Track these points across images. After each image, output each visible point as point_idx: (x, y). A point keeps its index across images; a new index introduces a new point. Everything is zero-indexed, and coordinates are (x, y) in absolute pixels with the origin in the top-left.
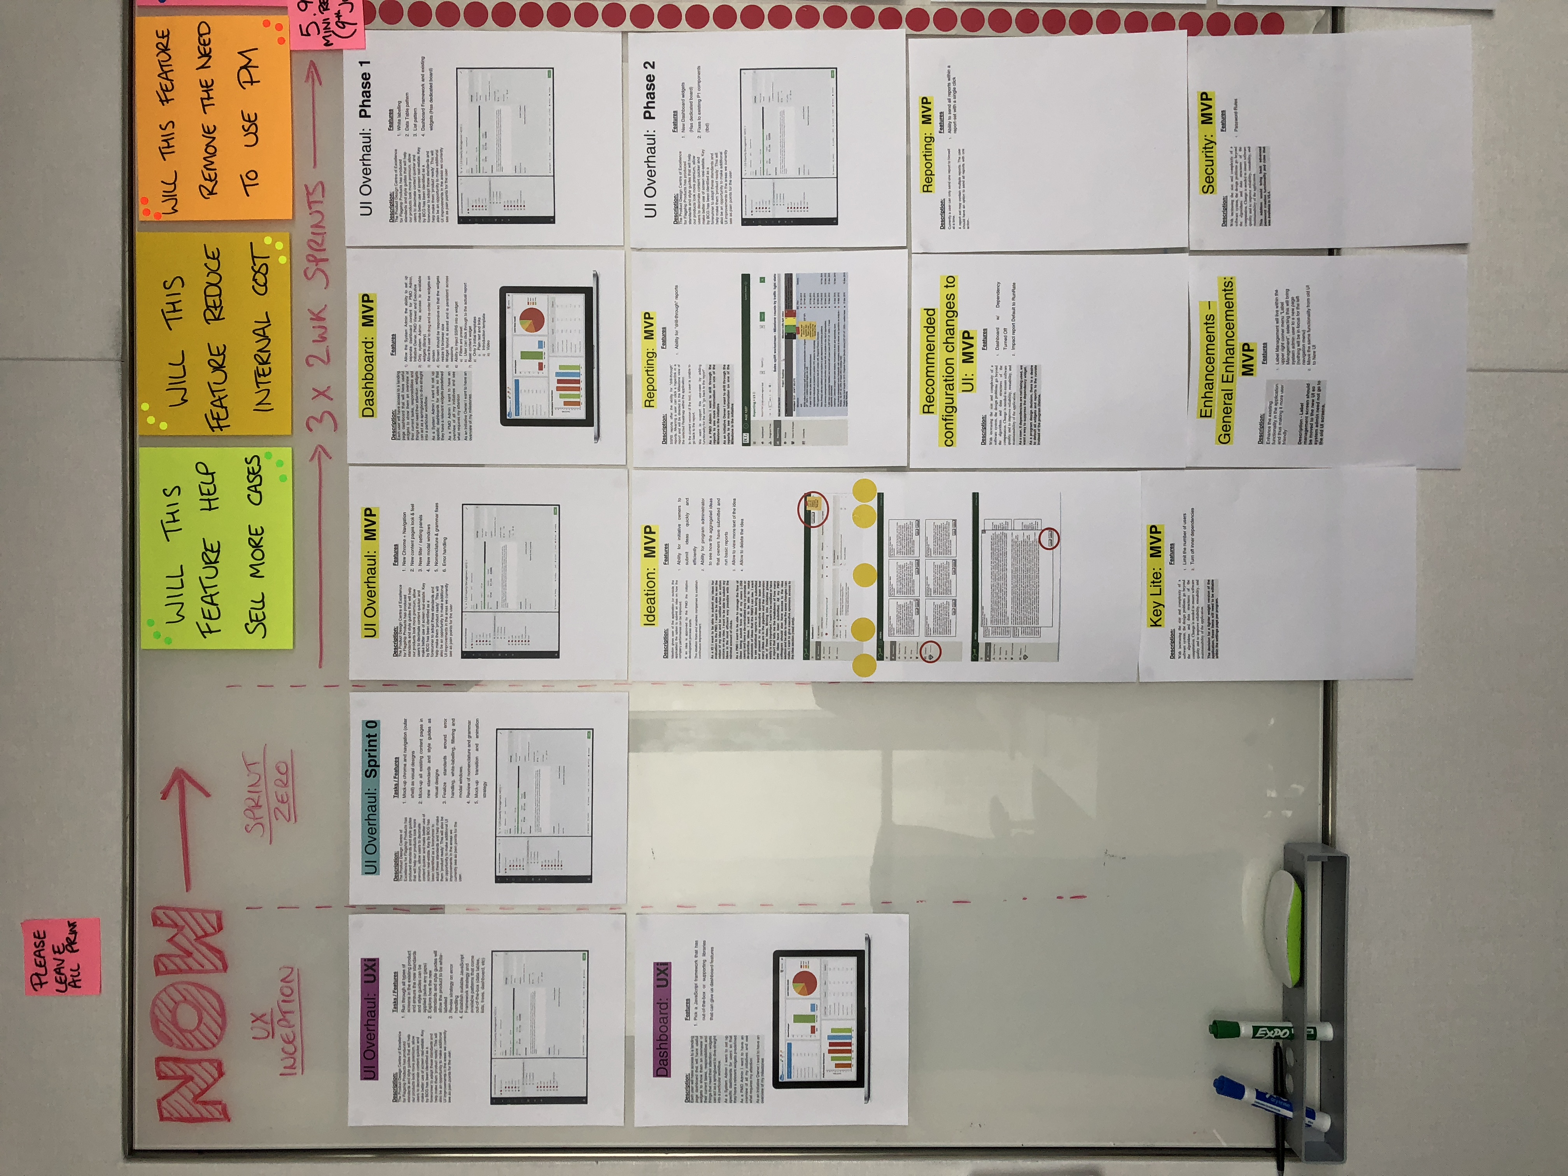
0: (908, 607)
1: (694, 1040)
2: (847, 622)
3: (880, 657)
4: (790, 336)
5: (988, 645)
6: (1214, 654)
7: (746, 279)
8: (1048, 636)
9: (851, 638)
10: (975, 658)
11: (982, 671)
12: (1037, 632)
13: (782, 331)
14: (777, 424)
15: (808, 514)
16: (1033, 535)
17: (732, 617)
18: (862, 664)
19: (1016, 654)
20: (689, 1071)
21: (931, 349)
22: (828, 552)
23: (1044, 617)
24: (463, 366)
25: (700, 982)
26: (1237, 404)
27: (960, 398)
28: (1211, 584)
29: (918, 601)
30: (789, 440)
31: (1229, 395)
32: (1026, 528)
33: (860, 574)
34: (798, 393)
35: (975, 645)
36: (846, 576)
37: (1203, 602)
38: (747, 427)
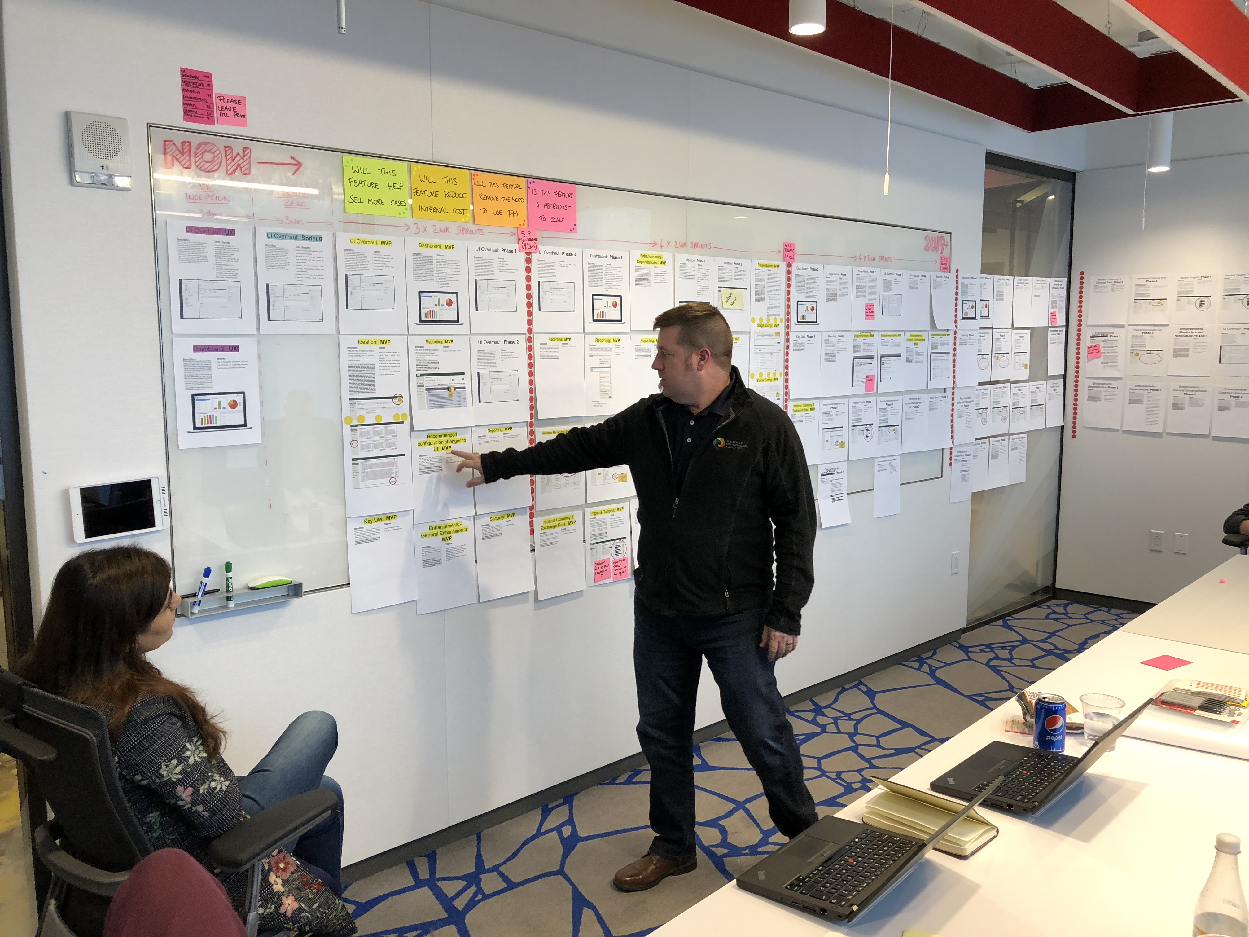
0: (369, 434)
1: (209, 361)
2: (363, 413)
3: (352, 426)
4: (448, 389)
5: (358, 464)
6: (356, 543)
7: (463, 374)
8: (362, 484)
9: (358, 415)
10: (353, 460)
11: (348, 462)
12: (363, 480)
13: (450, 387)
14: (423, 386)
15: (396, 397)
16: (394, 476)
17: (363, 372)
18: (348, 419)
19: (354, 474)
20: (196, 360)
21: (446, 436)
22: (385, 405)
23: (368, 482)
24: (435, 278)
25: (232, 363)
26: (434, 537)
27: (432, 447)
28: (379, 539)
29: (371, 438)
30: (419, 390)
31: (436, 535)
32: (396, 473)
33: (379, 417)
34: (432, 392)
35: (357, 459)
36: (378, 412)
37: (373, 537)
38: (422, 375)
